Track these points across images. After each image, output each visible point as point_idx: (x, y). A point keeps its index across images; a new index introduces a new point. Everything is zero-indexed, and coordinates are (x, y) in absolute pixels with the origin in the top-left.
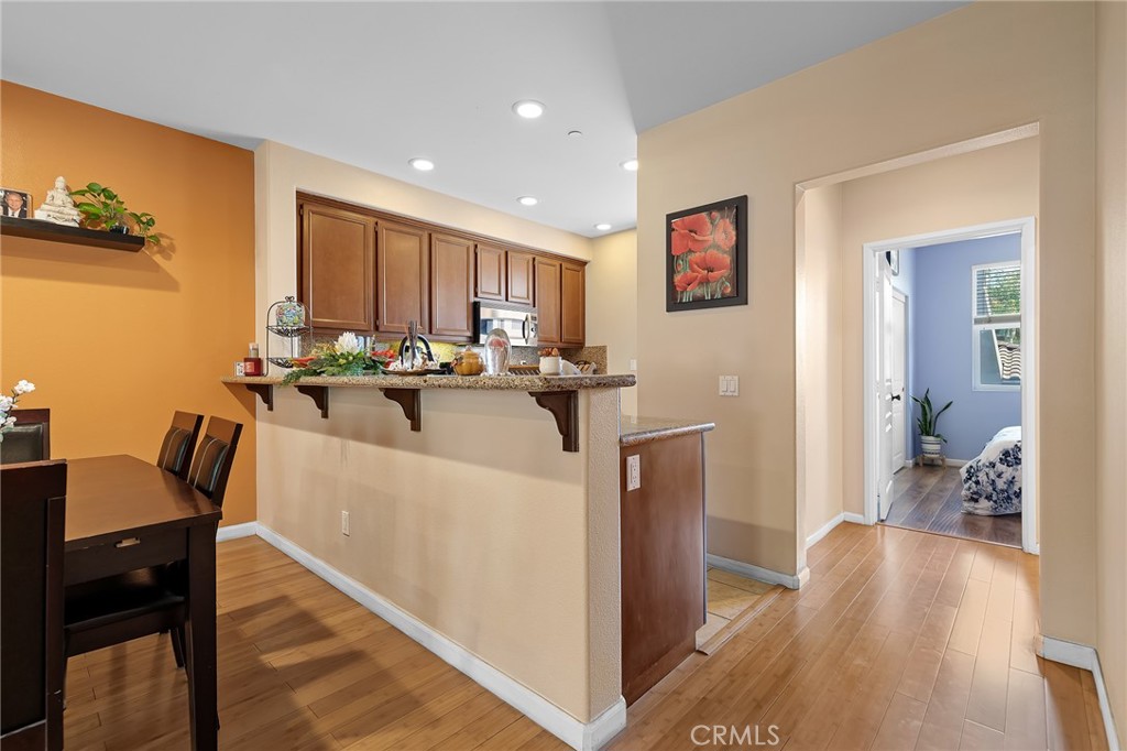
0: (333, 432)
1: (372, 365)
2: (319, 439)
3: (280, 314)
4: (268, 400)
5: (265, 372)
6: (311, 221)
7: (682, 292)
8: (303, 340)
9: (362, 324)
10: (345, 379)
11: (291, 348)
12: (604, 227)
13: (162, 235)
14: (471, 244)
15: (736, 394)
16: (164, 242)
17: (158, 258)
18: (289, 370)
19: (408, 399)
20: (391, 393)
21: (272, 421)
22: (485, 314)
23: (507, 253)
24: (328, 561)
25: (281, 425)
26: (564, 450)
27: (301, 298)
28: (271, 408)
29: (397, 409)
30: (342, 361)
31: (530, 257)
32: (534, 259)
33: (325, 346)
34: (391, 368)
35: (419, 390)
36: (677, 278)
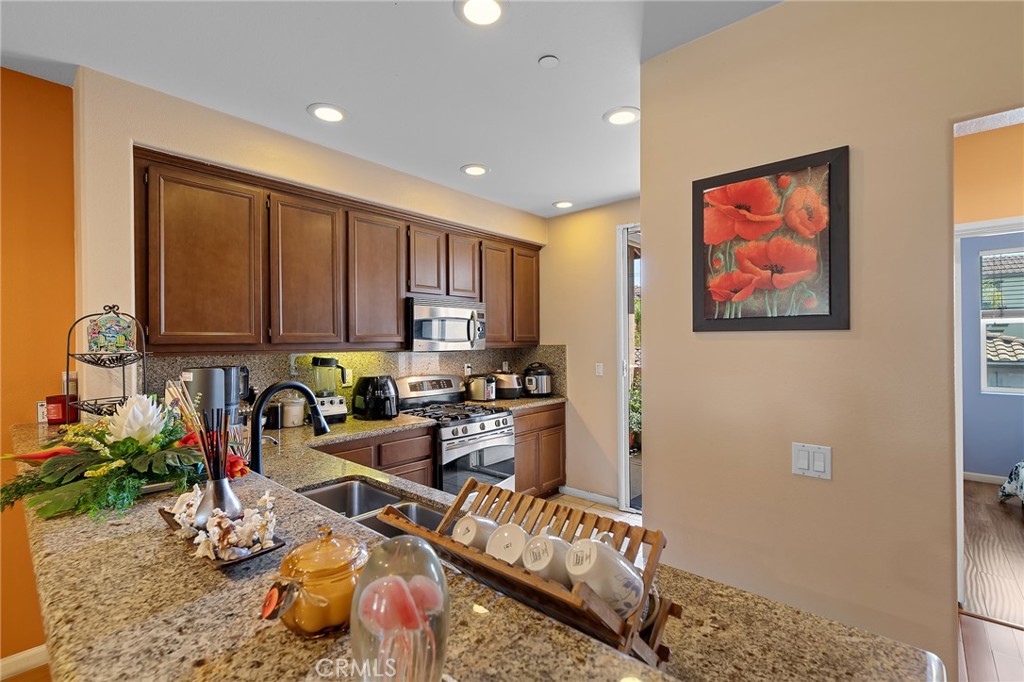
3: (95, 332)
7: (722, 304)
9: (246, 337)
12: (565, 205)
14: (402, 225)
15: (828, 476)
22: (420, 313)
23: (447, 236)
31: (476, 241)
32: (481, 243)
36: (713, 281)
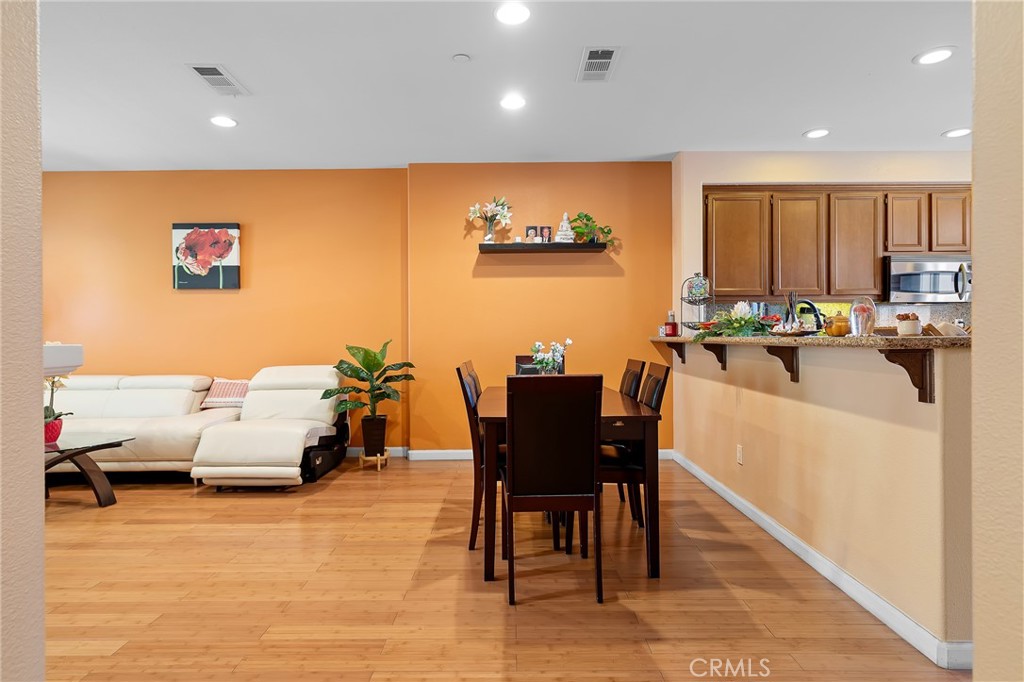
0: (730, 381)
1: (760, 328)
2: (719, 386)
3: (690, 288)
4: (681, 355)
5: (679, 333)
6: (714, 206)
8: (708, 307)
9: (758, 290)
10: (737, 339)
11: (698, 314)
13: (614, 238)
14: (880, 195)
16: (616, 243)
17: (612, 255)
18: (697, 332)
19: (788, 356)
20: (773, 350)
21: (685, 372)
23: (930, 196)
24: (725, 484)
25: (691, 374)
26: (920, 400)
27: (706, 273)
28: (683, 362)
29: (778, 364)
30: (736, 325)
33: (724, 313)
34: (774, 330)
35: (797, 348)
